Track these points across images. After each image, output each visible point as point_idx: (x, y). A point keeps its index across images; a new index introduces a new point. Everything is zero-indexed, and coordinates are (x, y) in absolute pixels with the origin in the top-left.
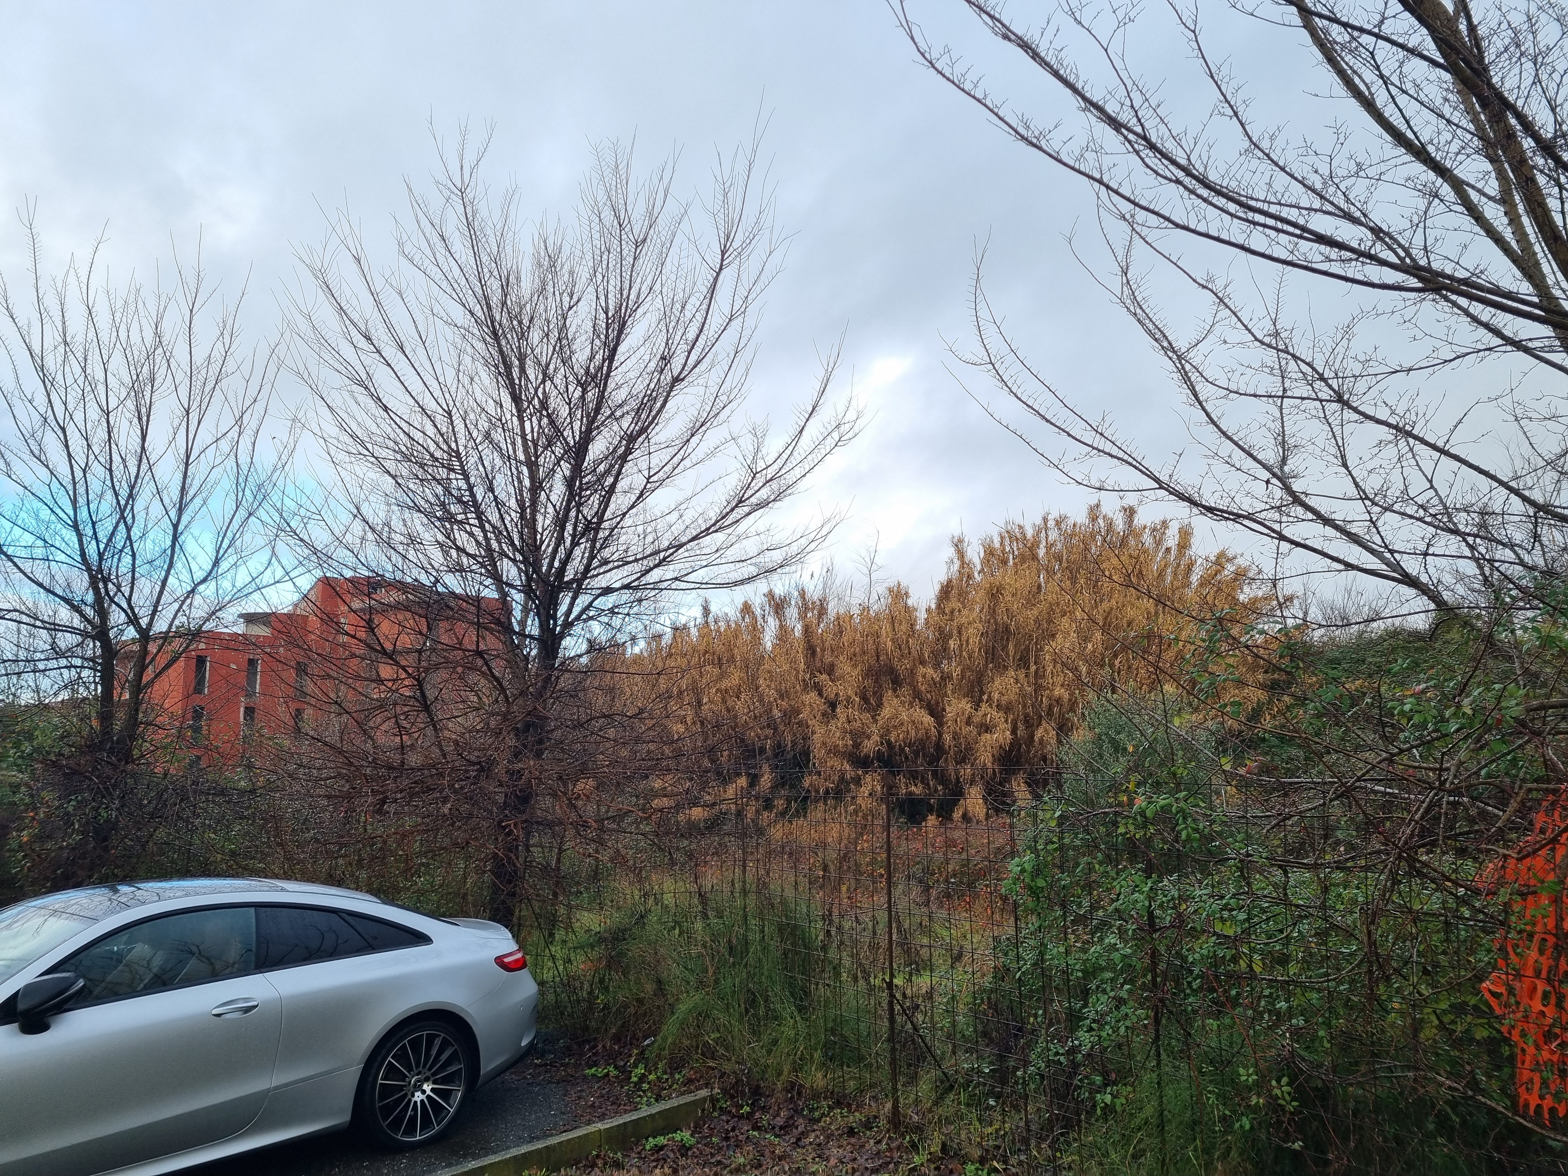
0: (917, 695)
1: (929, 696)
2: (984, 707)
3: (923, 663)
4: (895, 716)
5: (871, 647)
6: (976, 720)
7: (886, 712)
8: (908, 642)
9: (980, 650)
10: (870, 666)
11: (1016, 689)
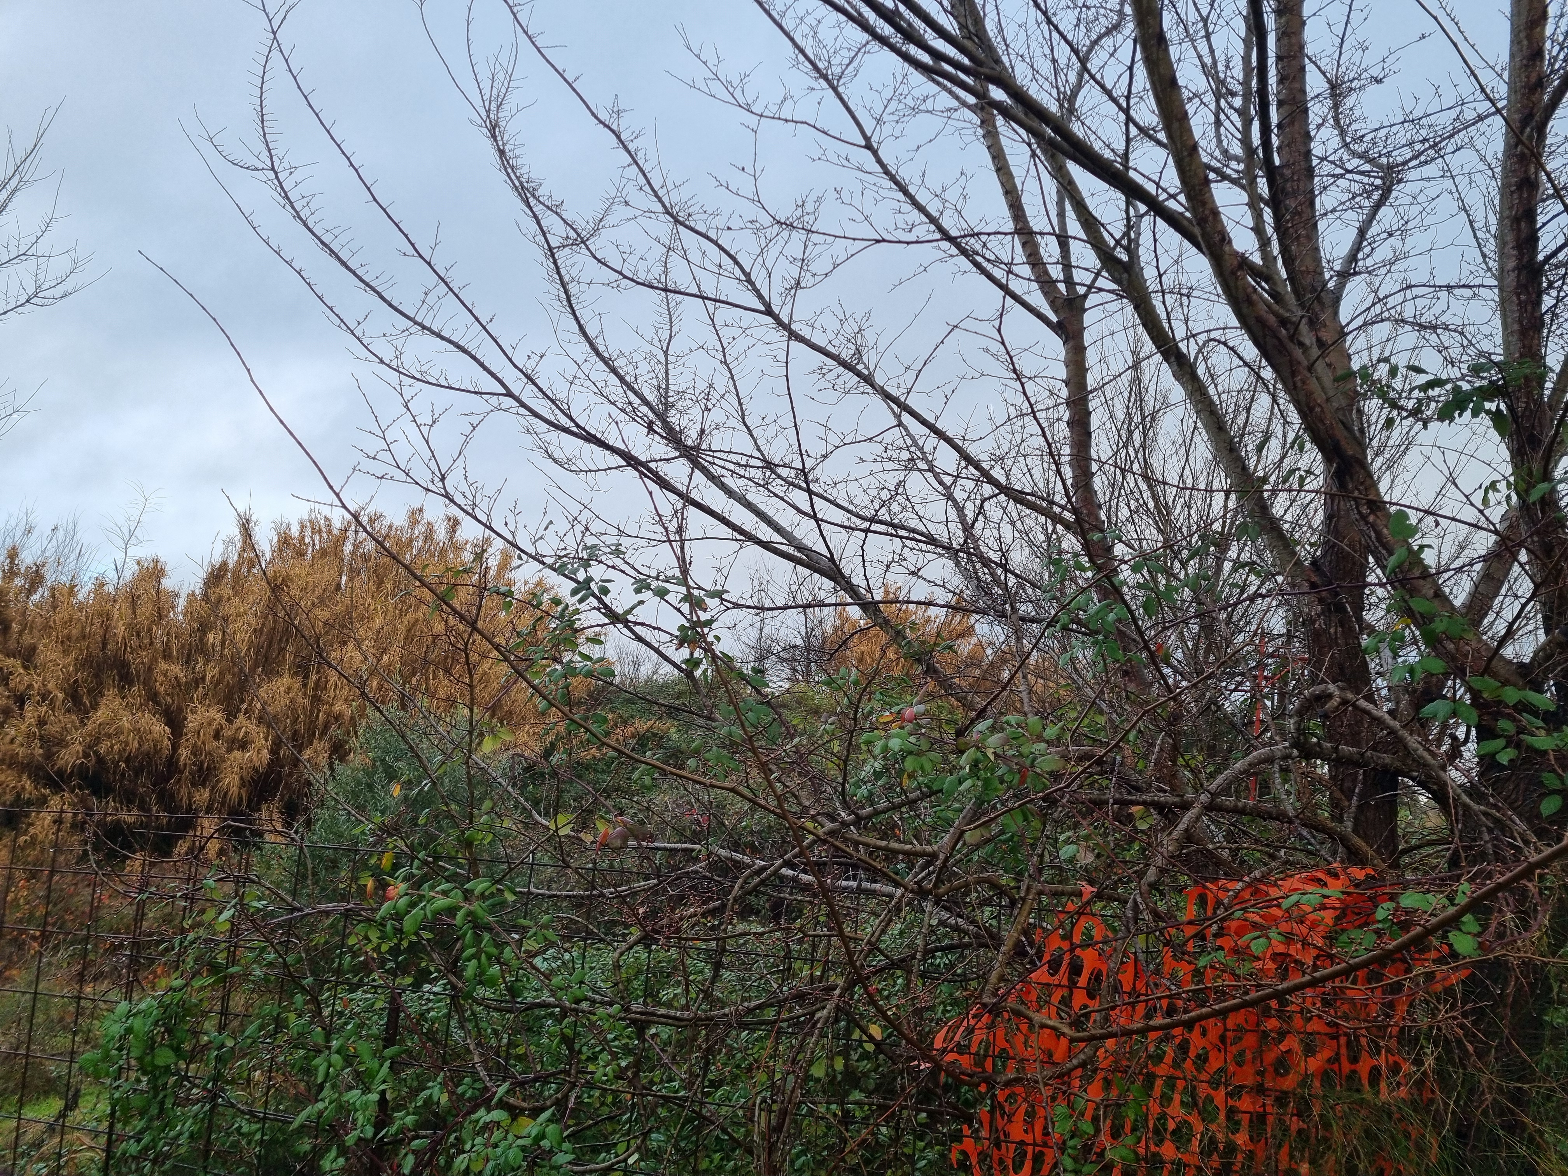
0: (153, 697)
1: (169, 699)
2: (241, 720)
3: (167, 656)
4: (112, 721)
5: (96, 628)
6: (227, 733)
7: (101, 715)
8: (150, 629)
9: (248, 650)
10: (90, 655)
11: (284, 701)
